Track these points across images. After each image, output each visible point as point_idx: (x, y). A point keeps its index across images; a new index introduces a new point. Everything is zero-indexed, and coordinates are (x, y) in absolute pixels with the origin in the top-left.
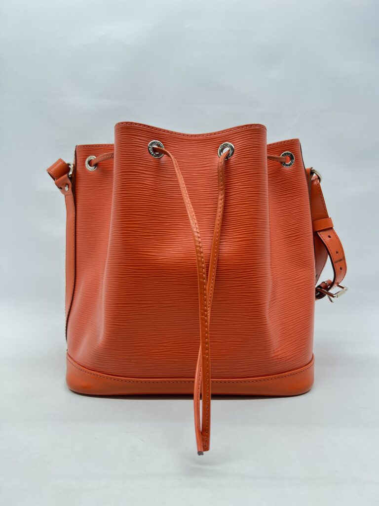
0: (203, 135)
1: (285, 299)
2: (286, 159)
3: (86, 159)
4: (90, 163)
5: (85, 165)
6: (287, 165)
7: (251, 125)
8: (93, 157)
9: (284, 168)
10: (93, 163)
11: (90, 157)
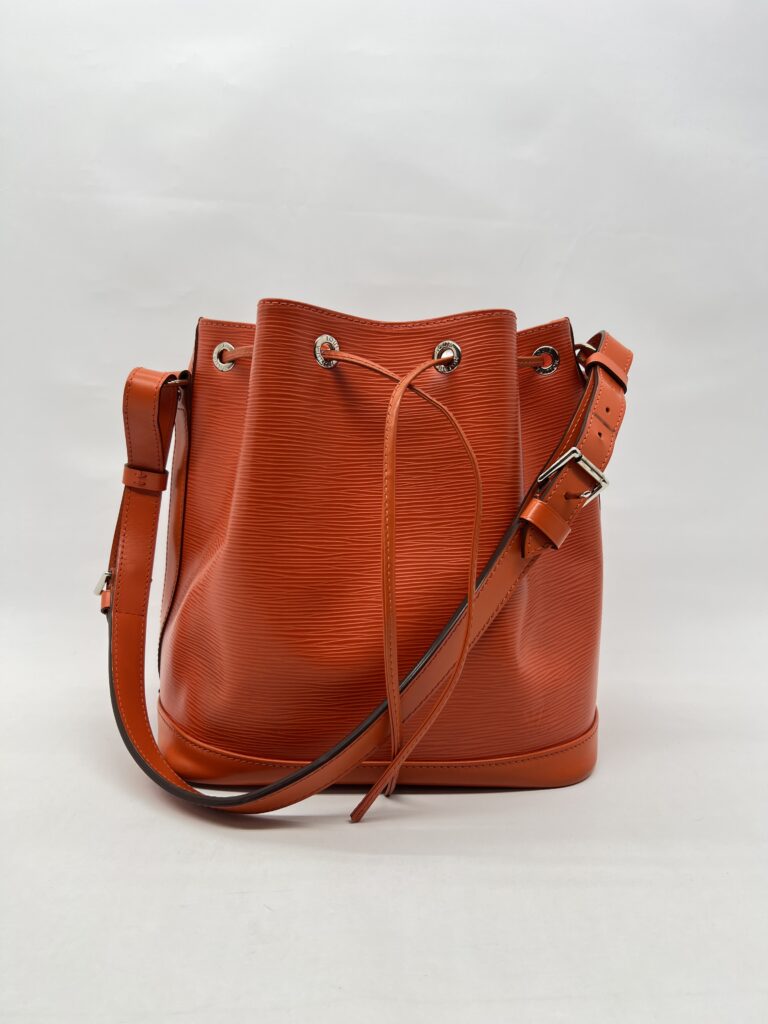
0: (406, 324)
1: (551, 618)
2: (542, 359)
3: (214, 347)
4: (221, 356)
5: (212, 358)
6: (545, 371)
7: (493, 311)
8: (226, 346)
9: (541, 377)
10: (227, 357)
11: (222, 344)
